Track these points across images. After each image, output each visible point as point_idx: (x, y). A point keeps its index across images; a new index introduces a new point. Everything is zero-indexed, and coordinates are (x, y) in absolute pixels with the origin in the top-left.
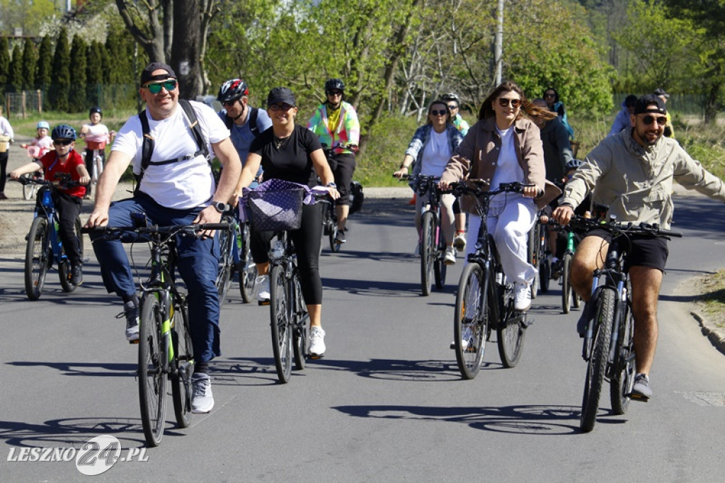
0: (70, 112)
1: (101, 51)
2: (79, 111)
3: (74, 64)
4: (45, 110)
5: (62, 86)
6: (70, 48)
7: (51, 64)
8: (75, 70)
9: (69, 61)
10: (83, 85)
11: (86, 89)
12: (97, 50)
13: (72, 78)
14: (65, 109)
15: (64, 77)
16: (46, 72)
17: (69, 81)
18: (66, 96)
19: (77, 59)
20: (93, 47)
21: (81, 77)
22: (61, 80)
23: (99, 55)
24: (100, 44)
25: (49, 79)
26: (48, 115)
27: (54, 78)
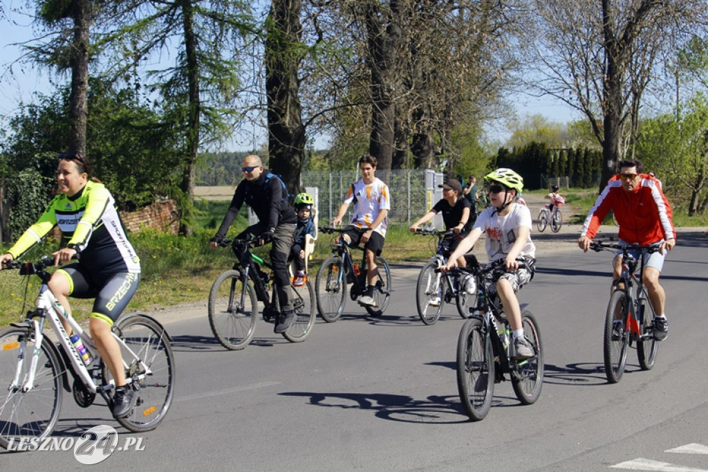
0: (583, 188)
1: (600, 156)
2: (588, 187)
3: (586, 163)
4: (570, 187)
5: (579, 174)
6: (583, 156)
7: (574, 162)
8: (586, 166)
9: (583, 161)
10: (591, 174)
11: (592, 176)
12: (598, 156)
13: (585, 170)
14: (581, 187)
15: (580, 170)
16: (571, 167)
17: (583, 172)
18: (581, 179)
19: (587, 160)
20: (596, 153)
21: (589, 170)
22: (579, 171)
23: (599, 158)
24: (599, 152)
25: (573, 171)
26: (571, 190)
27: (575, 171)
